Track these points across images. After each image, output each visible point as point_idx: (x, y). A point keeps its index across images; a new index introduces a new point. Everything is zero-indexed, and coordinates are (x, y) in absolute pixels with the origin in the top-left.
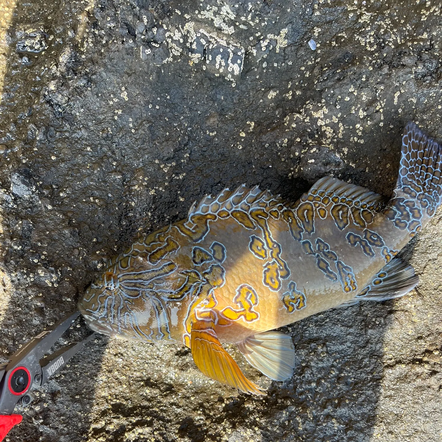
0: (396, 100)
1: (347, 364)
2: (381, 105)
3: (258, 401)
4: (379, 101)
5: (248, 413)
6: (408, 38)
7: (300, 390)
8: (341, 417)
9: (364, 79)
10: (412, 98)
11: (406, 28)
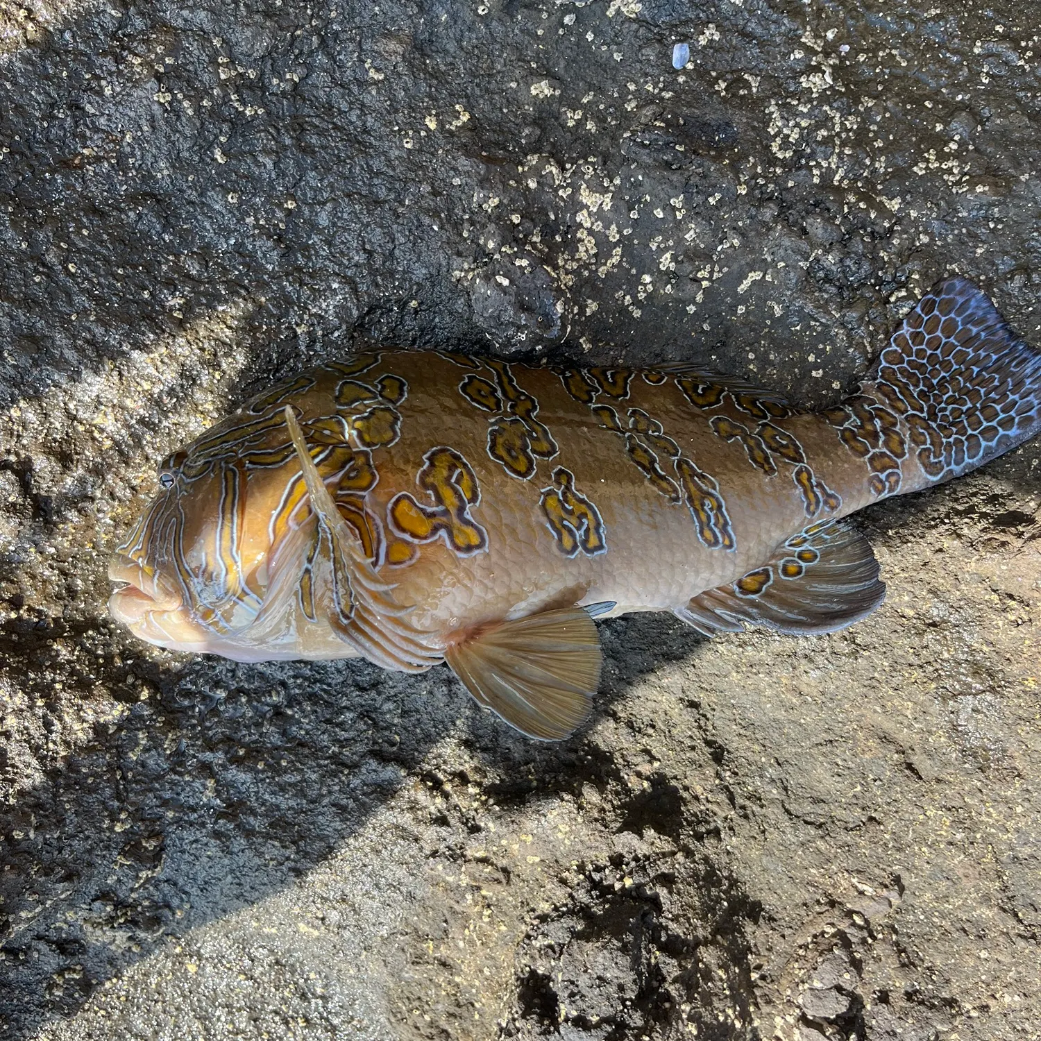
0: (746, 284)
1: (312, 698)
2: (711, 273)
3: (88, 651)
4: (713, 264)
5: (48, 664)
6: (860, 184)
7: (189, 686)
8: (231, 785)
9: (712, 201)
10: (778, 303)
11: (873, 160)
